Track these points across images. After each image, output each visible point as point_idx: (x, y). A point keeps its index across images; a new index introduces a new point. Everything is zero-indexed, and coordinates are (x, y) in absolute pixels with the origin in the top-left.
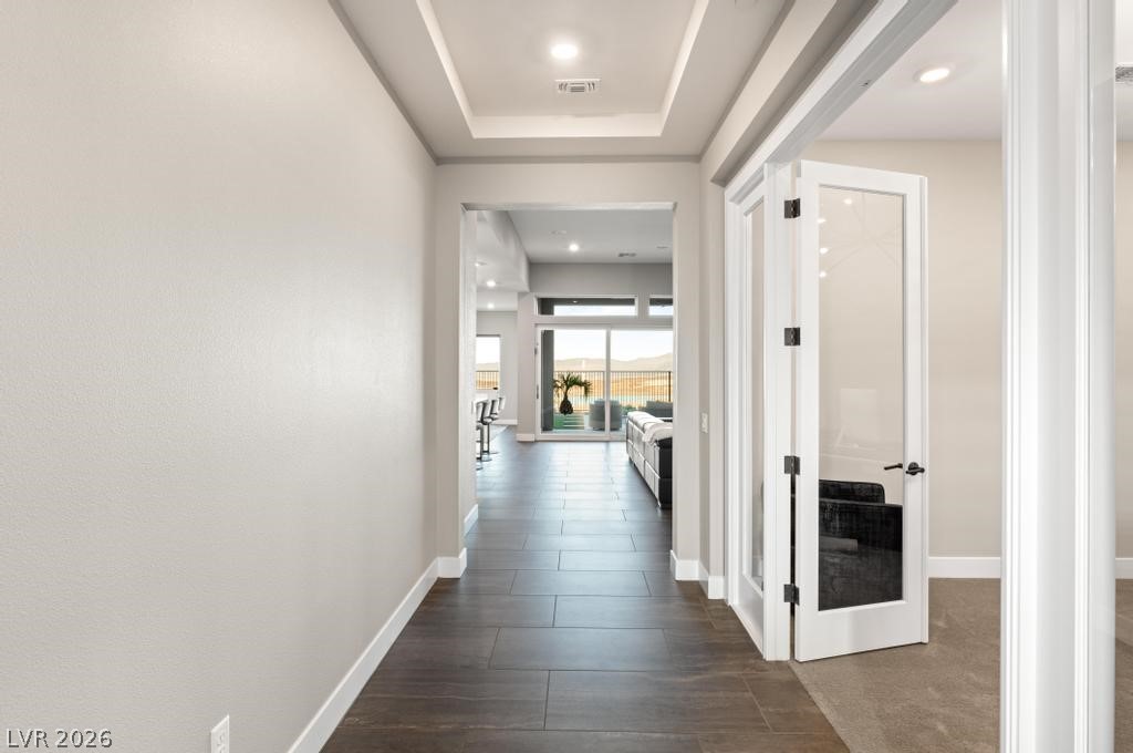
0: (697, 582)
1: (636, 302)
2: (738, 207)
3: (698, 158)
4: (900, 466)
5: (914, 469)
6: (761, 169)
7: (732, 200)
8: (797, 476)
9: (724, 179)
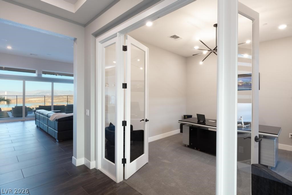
0: (84, 165)
1: (37, 72)
2: (101, 45)
3: (85, 25)
4: (143, 120)
5: (147, 120)
6: (116, 34)
7: (100, 42)
8: (125, 126)
9: (97, 34)
